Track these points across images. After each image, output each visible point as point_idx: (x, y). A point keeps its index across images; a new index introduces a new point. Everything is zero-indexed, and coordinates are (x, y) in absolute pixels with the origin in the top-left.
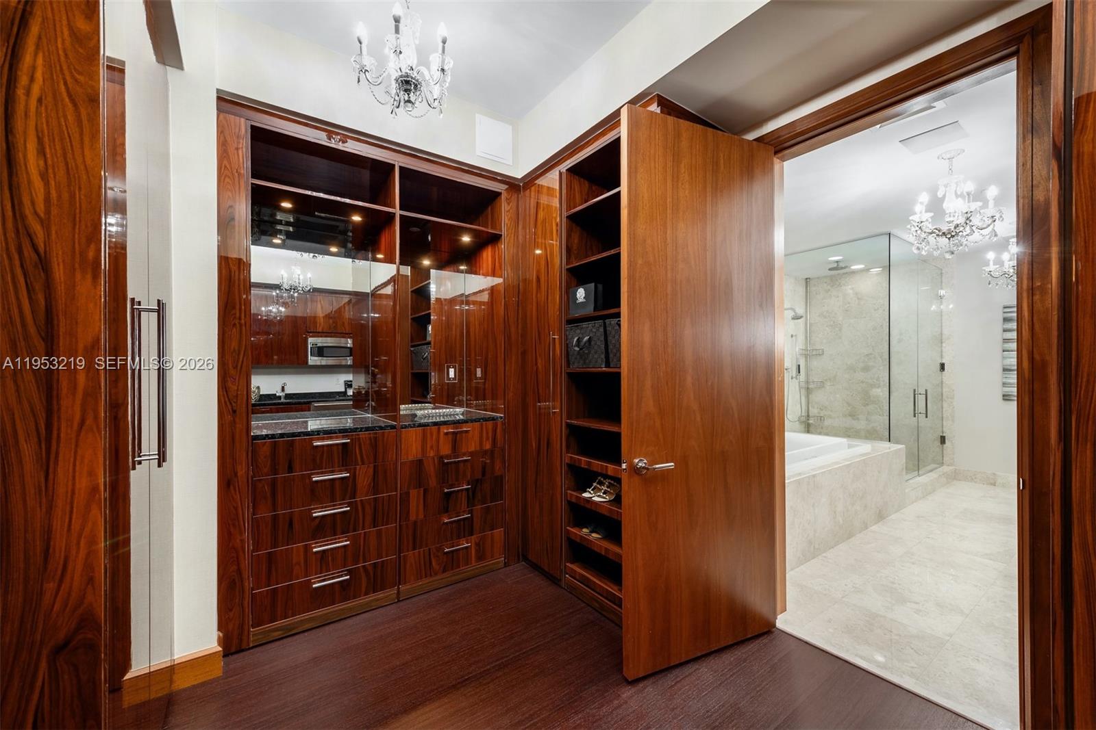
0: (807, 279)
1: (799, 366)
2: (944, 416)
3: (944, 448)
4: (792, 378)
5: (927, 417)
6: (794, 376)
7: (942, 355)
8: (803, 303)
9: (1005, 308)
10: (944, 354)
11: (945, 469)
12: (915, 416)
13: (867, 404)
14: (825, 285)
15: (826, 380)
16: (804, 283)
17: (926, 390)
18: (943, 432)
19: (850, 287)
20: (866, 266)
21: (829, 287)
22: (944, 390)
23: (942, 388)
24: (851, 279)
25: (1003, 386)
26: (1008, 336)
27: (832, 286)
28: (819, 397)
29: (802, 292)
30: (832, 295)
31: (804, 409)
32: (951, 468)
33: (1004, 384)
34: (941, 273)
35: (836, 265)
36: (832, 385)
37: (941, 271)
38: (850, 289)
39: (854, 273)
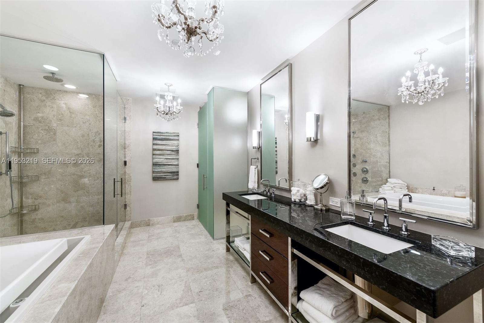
0: (20, 85)
1: (10, 162)
2: (126, 192)
3: (126, 211)
5: (121, 196)
6: (4, 172)
7: (125, 156)
8: (16, 106)
11: (128, 224)
12: (114, 197)
13: (78, 191)
14: (40, 95)
15: (41, 174)
16: (17, 88)
17: (121, 179)
18: (125, 202)
19: (63, 102)
20: (77, 88)
21: (44, 98)
22: (126, 177)
24: (64, 96)
25: (153, 173)
26: (155, 147)
27: (47, 98)
28: (34, 188)
29: (13, 94)
30: (47, 105)
31: (17, 201)
32: (130, 222)
33: (153, 172)
34: (125, 107)
35: (51, 75)
36: (47, 178)
37: (125, 106)
38: (63, 103)
39: (66, 92)
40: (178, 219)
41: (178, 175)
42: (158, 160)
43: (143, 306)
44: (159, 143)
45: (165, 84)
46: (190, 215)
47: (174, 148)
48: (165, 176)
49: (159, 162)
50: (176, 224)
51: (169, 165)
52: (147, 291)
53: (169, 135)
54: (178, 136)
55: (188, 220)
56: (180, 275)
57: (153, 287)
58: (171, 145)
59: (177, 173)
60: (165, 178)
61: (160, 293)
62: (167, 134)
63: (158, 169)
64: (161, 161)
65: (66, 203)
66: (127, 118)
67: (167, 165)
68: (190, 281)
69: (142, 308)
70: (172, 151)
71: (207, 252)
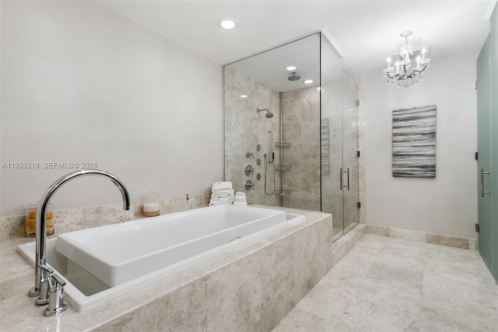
0: (280, 93)
1: (273, 153)
2: (360, 188)
3: (360, 211)
4: (269, 163)
5: (349, 189)
6: (271, 161)
7: (358, 145)
8: (278, 110)
9: (394, 112)
10: (359, 145)
11: (361, 226)
12: (341, 189)
13: (316, 181)
14: (291, 97)
15: (292, 164)
16: (278, 95)
17: (348, 169)
18: (359, 200)
19: (305, 98)
20: (314, 81)
21: (293, 99)
22: (360, 170)
23: (358, 169)
24: (306, 93)
25: (393, 167)
26: (396, 131)
27: (295, 98)
28: (288, 176)
29: (276, 101)
30: (295, 104)
31: (279, 185)
32: (364, 225)
33: (394, 165)
34: (358, 88)
36: (295, 168)
37: (358, 86)
38: (306, 100)
39: (308, 88)
40: (437, 240)
41: (434, 171)
42: (401, 148)
43: (346, 314)
44: (401, 125)
45: (401, 35)
46: (460, 239)
47: (427, 130)
48: (411, 171)
49: (402, 152)
50: (431, 246)
51: (418, 155)
52: (356, 302)
53: (418, 110)
54: (435, 110)
55: (454, 246)
56: (408, 309)
57: (364, 302)
58: (421, 126)
59: (433, 168)
60: (412, 174)
61: (370, 312)
62: (415, 111)
63: (400, 161)
64: (405, 150)
65: (308, 192)
66: (361, 100)
67: (414, 155)
69: (344, 314)
70: (424, 134)
71: (476, 304)
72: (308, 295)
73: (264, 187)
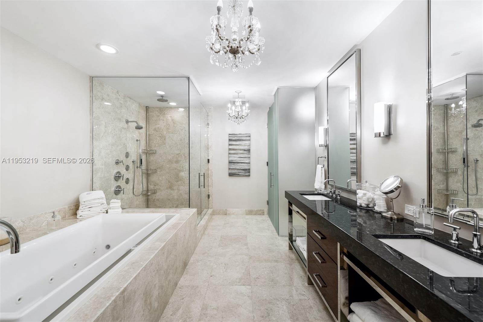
0: (147, 107)
1: (141, 160)
2: (209, 185)
3: (209, 201)
4: (137, 168)
5: (204, 188)
6: (139, 166)
7: (208, 155)
8: (145, 121)
9: (229, 135)
10: (209, 155)
11: (210, 211)
12: (199, 188)
13: (178, 181)
14: (157, 112)
15: (158, 168)
16: (145, 109)
17: (204, 173)
18: (209, 193)
19: (169, 116)
20: (177, 104)
21: (159, 114)
22: (209, 172)
24: (170, 111)
25: (229, 170)
26: (231, 147)
27: (160, 114)
28: (154, 178)
29: (143, 113)
30: (161, 119)
31: (145, 186)
32: (212, 210)
33: (229, 169)
34: (208, 115)
35: (161, 98)
36: (160, 171)
37: (208, 114)
38: (170, 117)
39: (171, 108)
40: (250, 213)
41: (249, 172)
42: (233, 158)
43: (212, 276)
44: (234, 144)
45: (236, 92)
46: (261, 210)
47: (246, 148)
48: (238, 172)
49: (234, 161)
50: (248, 217)
51: (242, 163)
52: (216, 266)
53: (242, 136)
54: (250, 136)
55: (258, 215)
56: (243, 260)
57: (221, 264)
58: (243, 145)
59: (248, 171)
60: (239, 174)
61: (225, 270)
62: (240, 135)
63: (233, 166)
64: (235, 159)
65: (172, 190)
66: (210, 124)
67: (240, 162)
68: (250, 267)
69: (211, 277)
70: (245, 150)
71: (270, 246)
72: (185, 273)
73: (132, 190)
